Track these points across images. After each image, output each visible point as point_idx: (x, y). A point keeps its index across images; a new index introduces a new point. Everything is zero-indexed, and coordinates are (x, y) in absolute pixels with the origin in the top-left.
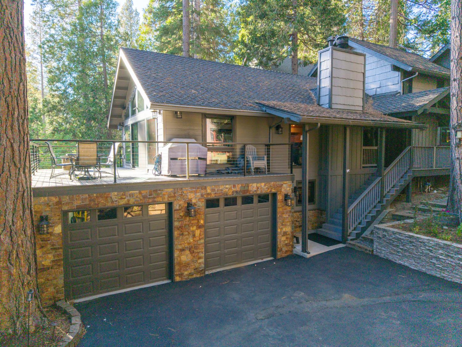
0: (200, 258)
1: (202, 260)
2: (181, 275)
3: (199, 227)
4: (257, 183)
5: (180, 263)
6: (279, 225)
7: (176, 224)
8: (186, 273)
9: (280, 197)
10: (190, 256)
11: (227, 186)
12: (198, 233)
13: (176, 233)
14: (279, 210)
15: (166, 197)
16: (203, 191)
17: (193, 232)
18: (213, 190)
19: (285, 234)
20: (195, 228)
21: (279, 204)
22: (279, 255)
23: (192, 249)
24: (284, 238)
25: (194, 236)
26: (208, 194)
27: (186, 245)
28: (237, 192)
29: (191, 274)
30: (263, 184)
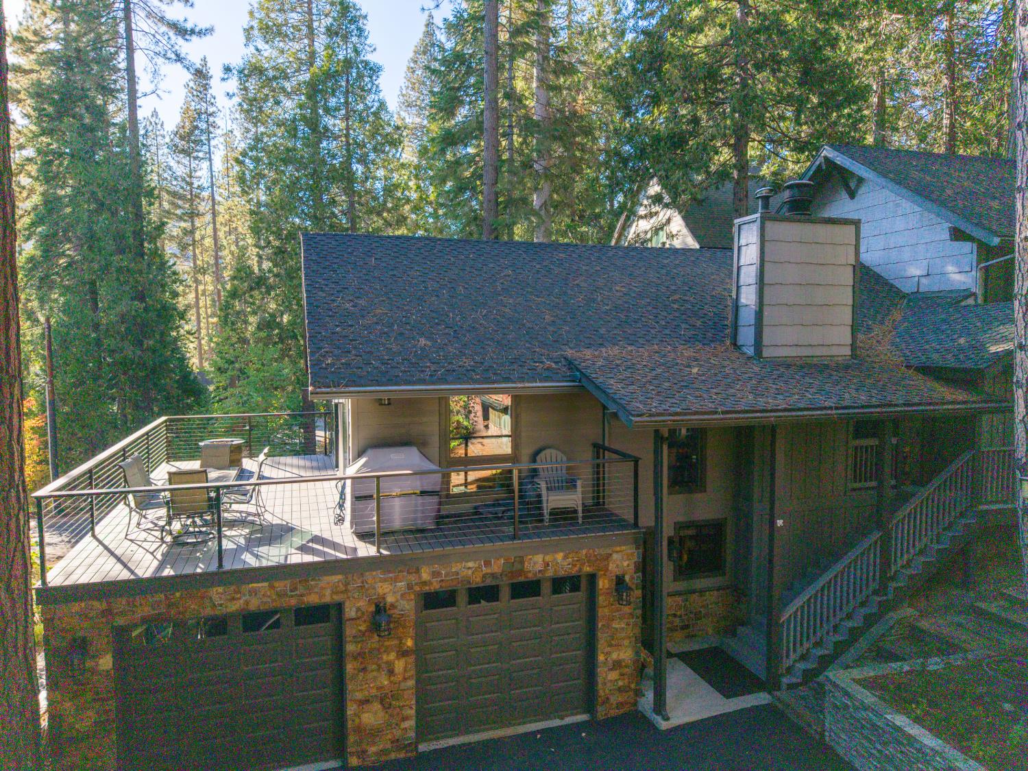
0: (405, 719)
1: (411, 723)
2: (362, 754)
3: (403, 654)
4: (546, 554)
5: (359, 729)
6: (602, 645)
7: (350, 648)
8: (374, 749)
9: (603, 584)
10: (381, 714)
11: (470, 564)
12: (399, 666)
13: (350, 667)
14: (603, 612)
15: (328, 592)
16: (413, 578)
17: (389, 663)
18: (436, 574)
19: (617, 665)
20: (392, 656)
21: (601, 600)
22: (601, 712)
23: (385, 700)
24: (613, 675)
25: (391, 672)
26: (425, 583)
27: (374, 692)
28: (493, 575)
29: (383, 752)
30: (560, 556)
